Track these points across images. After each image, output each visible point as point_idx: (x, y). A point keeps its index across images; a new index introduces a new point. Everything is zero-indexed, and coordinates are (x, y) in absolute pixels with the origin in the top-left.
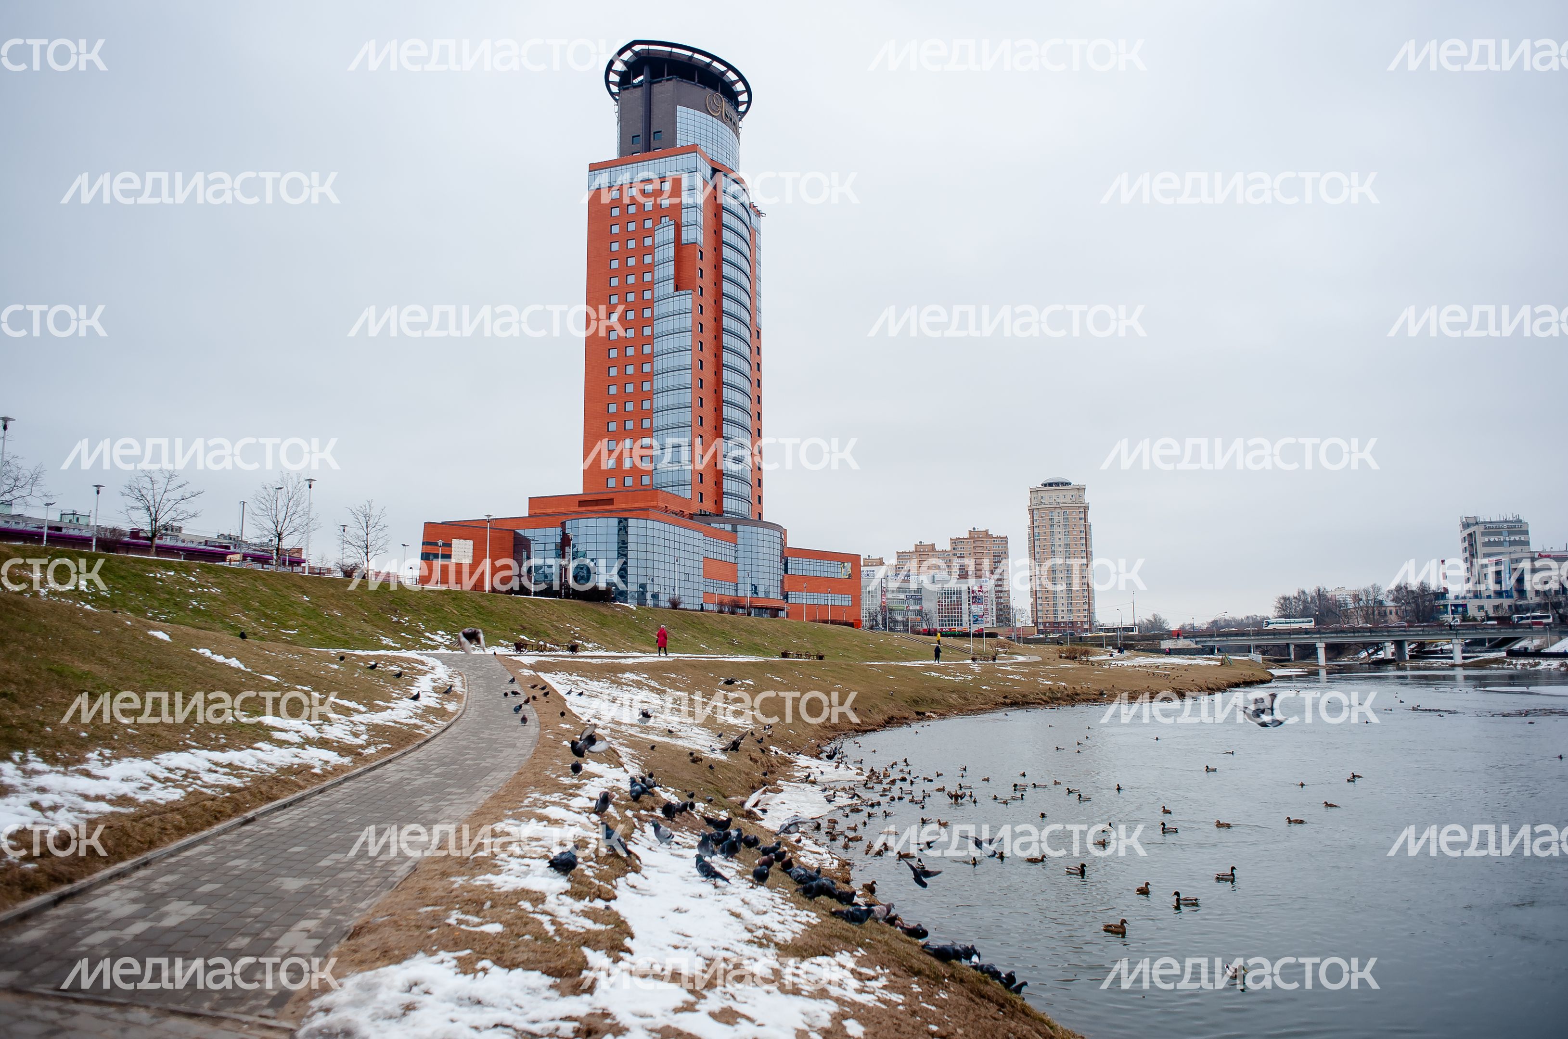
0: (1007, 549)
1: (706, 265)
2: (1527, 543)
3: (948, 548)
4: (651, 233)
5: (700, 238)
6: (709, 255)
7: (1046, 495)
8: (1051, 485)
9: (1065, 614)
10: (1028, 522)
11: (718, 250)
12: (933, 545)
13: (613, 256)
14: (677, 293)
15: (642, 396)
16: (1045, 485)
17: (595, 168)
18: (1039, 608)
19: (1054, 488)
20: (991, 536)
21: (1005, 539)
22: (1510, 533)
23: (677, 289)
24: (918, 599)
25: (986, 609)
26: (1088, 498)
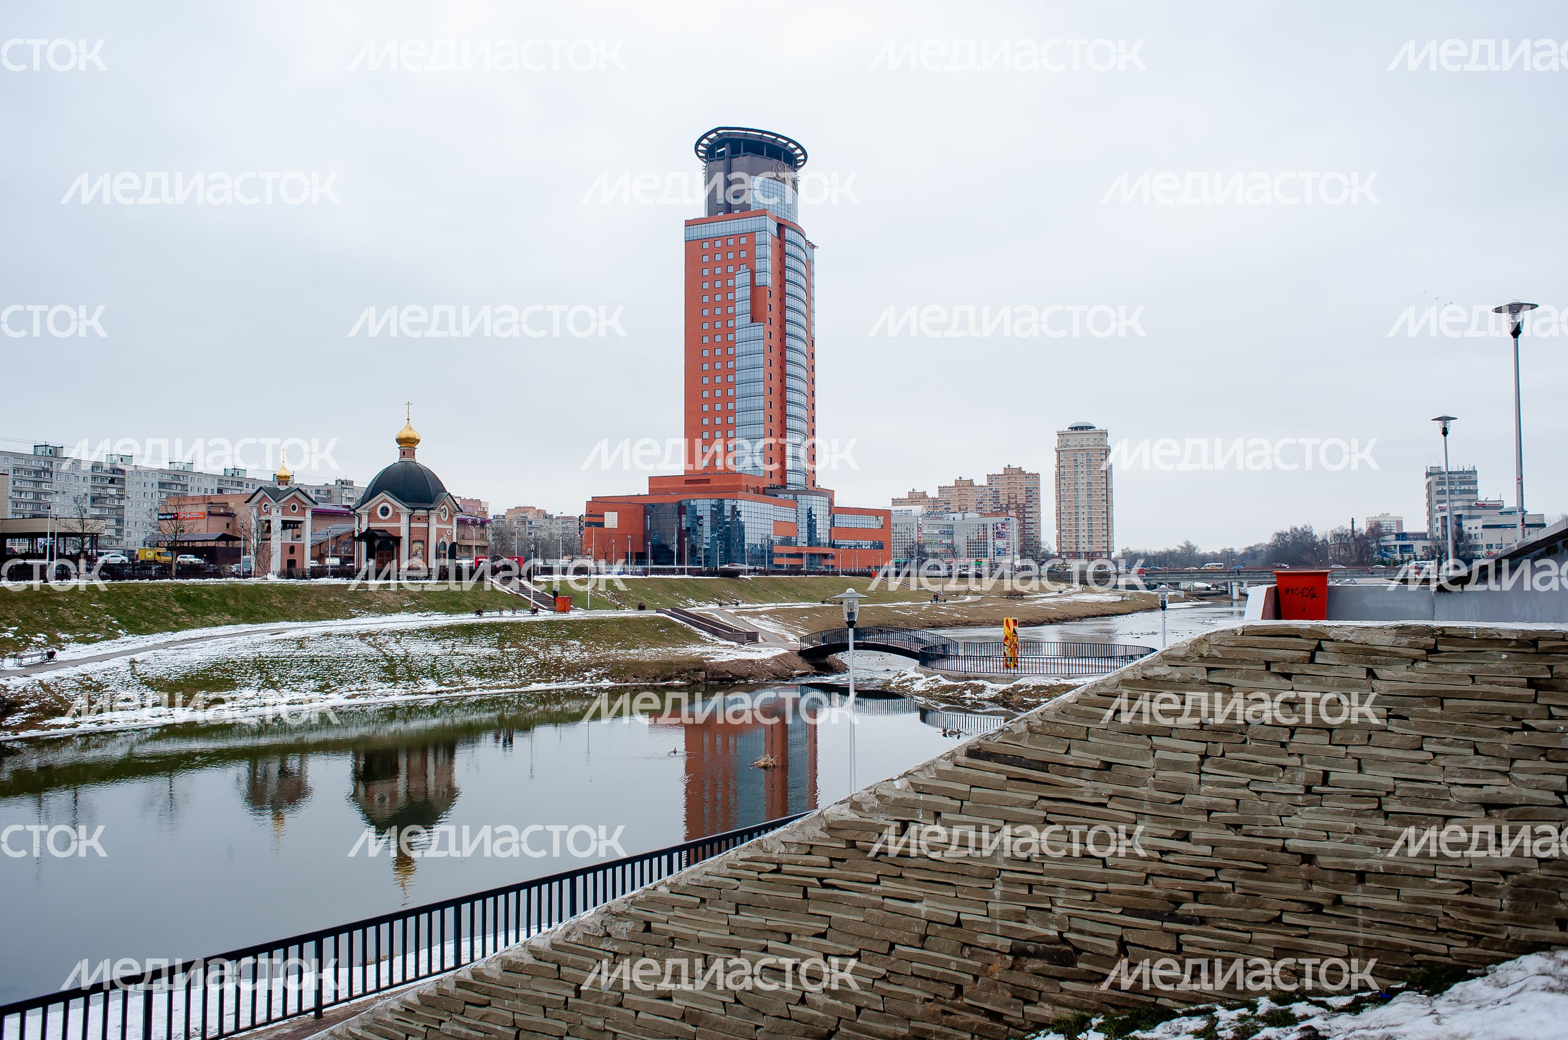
0: (1039, 484)
1: (773, 302)
2: (1475, 492)
3: (985, 483)
4: (732, 276)
5: (769, 281)
6: (776, 293)
7: (1071, 438)
8: (1076, 428)
9: (1086, 545)
10: (1055, 462)
11: (782, 287)
12: (971, 481)
13: (704, 292)
14: (753, 324)
15: (726, 399)
16: (1072, 428)
17: (688, 224)
18: (1063, 539)
19: (1079, 432)
20: (1024, 473)
21: (1036, 476)
22: (1462, 483)
23: (752, 321)
24: (951, 534)
25: (1008, 543)
26: (1110, 441)
